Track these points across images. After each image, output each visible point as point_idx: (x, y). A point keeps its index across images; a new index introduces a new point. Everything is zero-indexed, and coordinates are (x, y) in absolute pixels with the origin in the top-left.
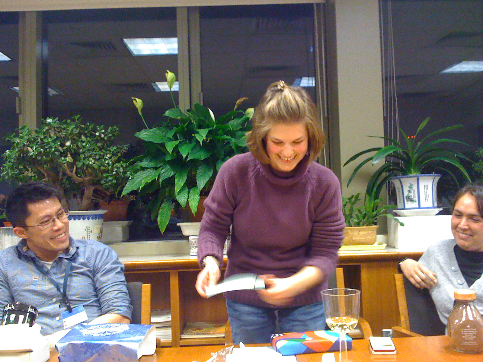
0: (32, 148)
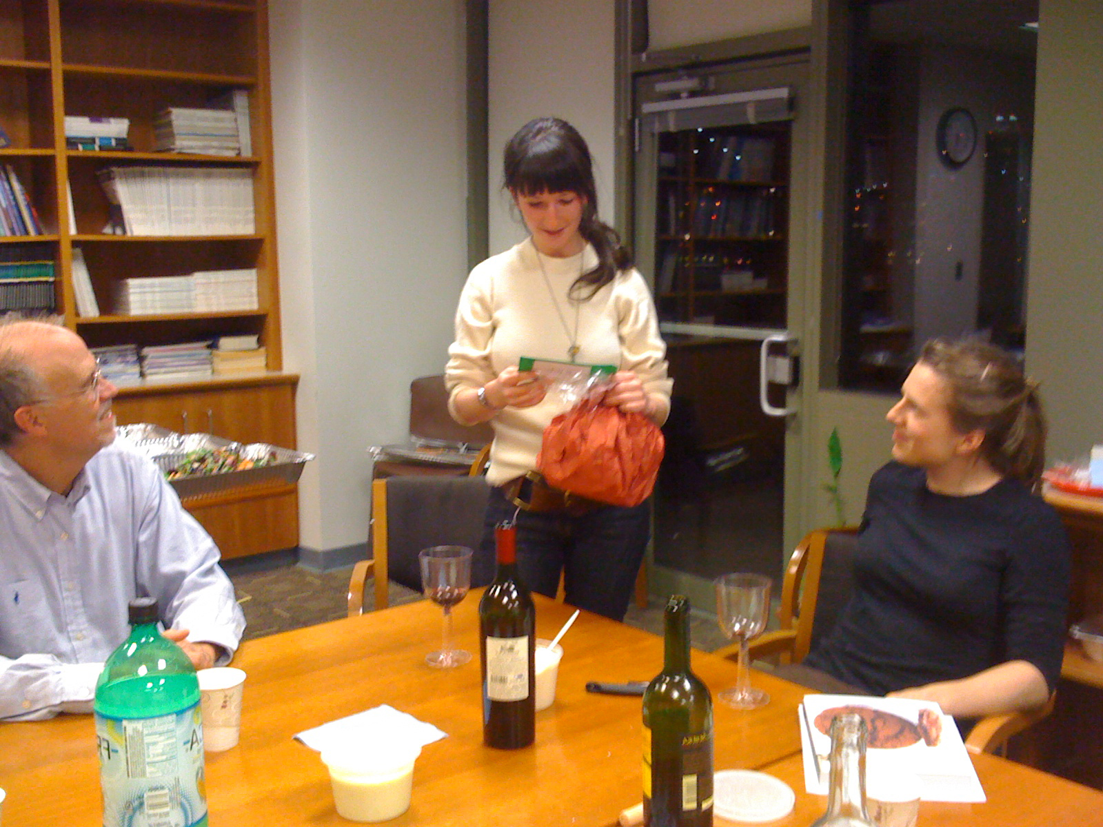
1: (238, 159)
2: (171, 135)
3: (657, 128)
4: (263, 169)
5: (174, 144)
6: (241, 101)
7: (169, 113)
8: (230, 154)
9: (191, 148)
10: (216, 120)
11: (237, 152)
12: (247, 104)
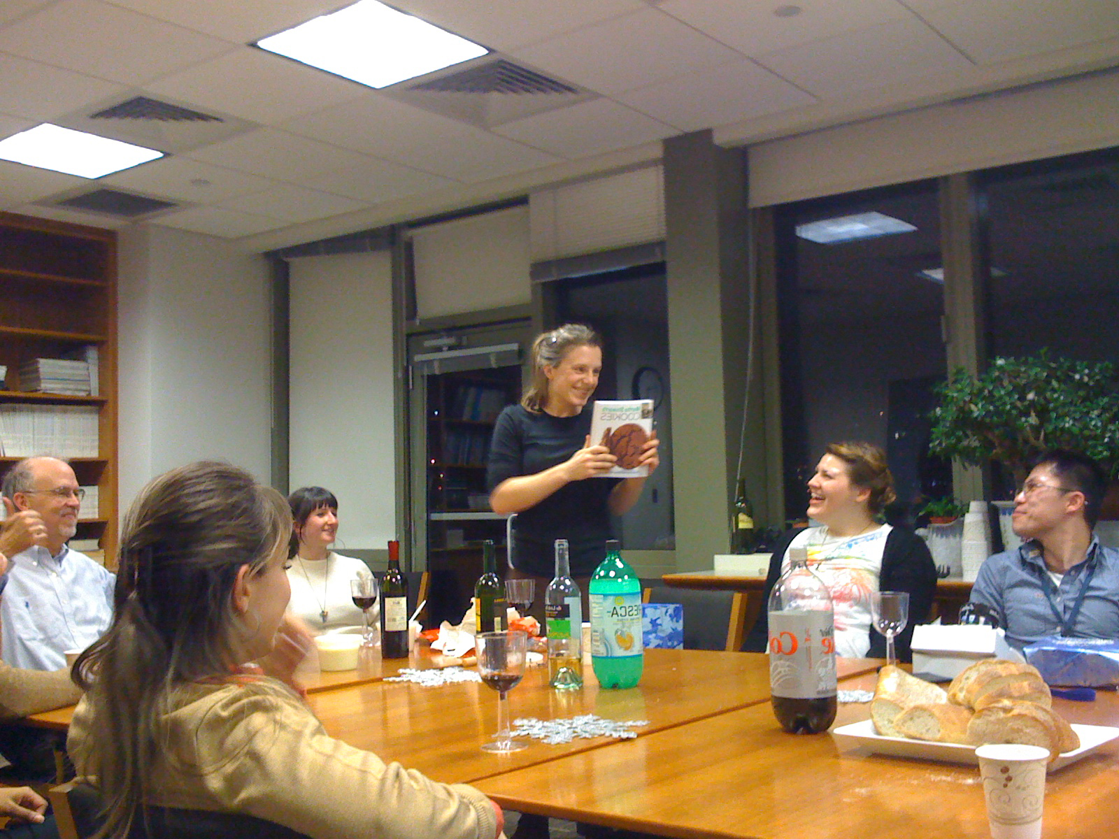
0: (976, 405)
1: (89, 398)
2: (38, 379)
3: (426, 372)
4: (109, 407)
5: (40, 386)
6: (92, 354)
7: (37, 362)
8: (82, 394)
9: (52, 389)
10: (73, 368)
11: (87, 393)
12: (96, 357)
